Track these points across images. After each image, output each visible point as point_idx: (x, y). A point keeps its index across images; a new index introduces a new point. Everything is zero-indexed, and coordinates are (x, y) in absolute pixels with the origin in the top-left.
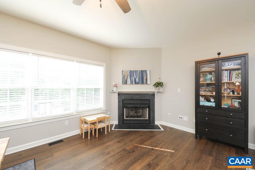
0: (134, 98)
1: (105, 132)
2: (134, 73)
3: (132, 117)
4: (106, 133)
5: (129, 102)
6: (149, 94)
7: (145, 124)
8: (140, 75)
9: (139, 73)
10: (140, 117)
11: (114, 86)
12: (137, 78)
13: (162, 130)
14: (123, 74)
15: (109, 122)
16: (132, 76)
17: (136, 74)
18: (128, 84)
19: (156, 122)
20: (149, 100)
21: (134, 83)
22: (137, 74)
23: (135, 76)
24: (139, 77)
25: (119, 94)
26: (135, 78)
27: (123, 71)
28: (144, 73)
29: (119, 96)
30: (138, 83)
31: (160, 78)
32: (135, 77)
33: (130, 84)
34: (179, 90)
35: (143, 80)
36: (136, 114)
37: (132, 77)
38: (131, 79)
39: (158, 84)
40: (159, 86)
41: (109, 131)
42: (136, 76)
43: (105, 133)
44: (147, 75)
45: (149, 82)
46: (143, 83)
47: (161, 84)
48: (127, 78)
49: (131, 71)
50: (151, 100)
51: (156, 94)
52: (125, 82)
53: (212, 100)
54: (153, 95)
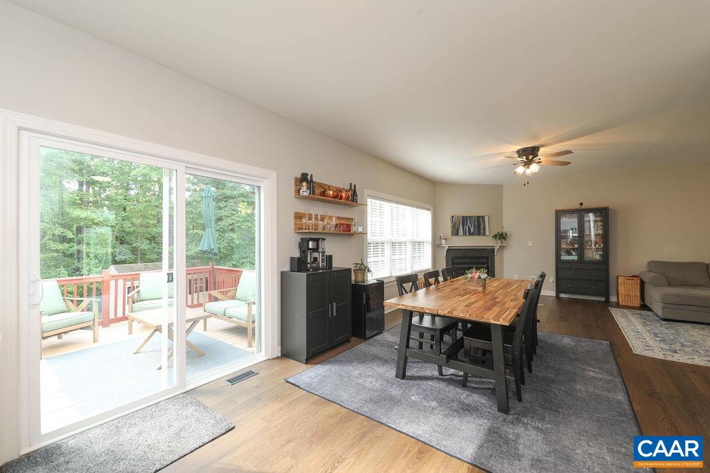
2: (468, 220)
8: (476, 223)
9: (475, 219)
12: (472, 227)
14: (454, 221)
16: (466, 223)
18: (460, 235)
20: (487, 258)
21: (468, 234)
22: (472, 221)
23: (470, 225)
25: (448, 250)
26: (469, 227)
27: (453, 217)
28: (480, 220)
29: (448, 253)
30: (473, 234)
31: (502, 227)
34: (530, 243)
35: (480, 230)
37: (465, 226)
38: (463, 228)
39: (499, 235)
44: (485, 223)
45: (487, 233)
46: (479, 234)
47: (505, 235)
48: (458, 227)
49: (463, 217)
50: (490, 258)
51: (497, 249)
52: (455, 232)
53: (574, 253)
54: (493, 250)
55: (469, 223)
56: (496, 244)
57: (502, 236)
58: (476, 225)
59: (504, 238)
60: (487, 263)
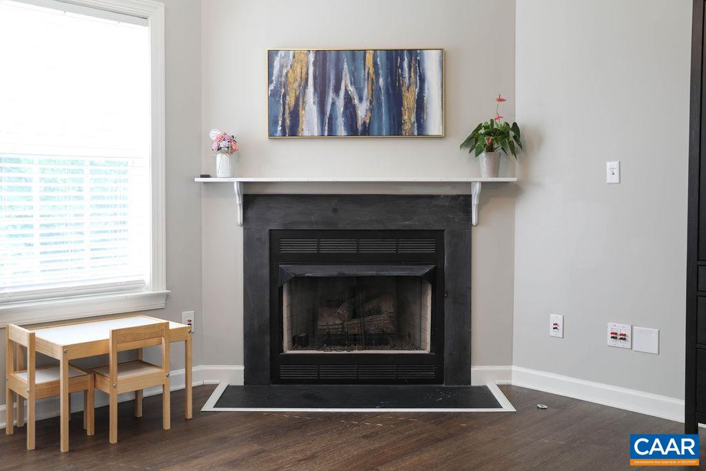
0: (341, 226)
1: (160, 419)
2: (345, 66)
3: (330, 340)
4: (167, 425)
5: (309, 247)
6: (438, 196)
7: (411, 382)
8: (381, 81)
9: (375, 64)
10: (381, 341)
11: (215, 146)
12: (361, 99)
13: (507, 406)
14: (276, 72)
15: (183, 371)
16: (332, 82)
17: (353, 74)
18: (306, 133)
19: (475, 369)
20: (436, 236)
21: (341, 130)
22: (362, 74)
23: (351, 89)
24: (375, 92)
25: (253, 198)
26: (348, 99)
27: (271, 55)
28: (402, 69)
29: (250, 214)
30: (367, 131)
31: (500, 100)
32: (347, 92)
33: (316, 132)
35: (400, 115)
36: (356, 321)
37: (331, 95)
38: (322, 105)
39: (488, 134)
40: (499, 150)
41: (190, 415)
42: (354, 83)
43: (162, 426)
44: (422, 80)
46: (396, 130)
47: (512, 133)
48: (297, 99)
49: (321, 56)
50: (447, 238)
51: (481, 196)
52: (285, 123)
55: (347, 79)
56: (476, 175)
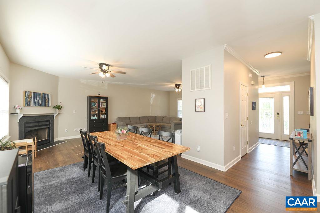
0: (36, 121)
9: (42, 95)
12: (40, 101)
14: (26, 95)
16: (36, 98)
17: (39, 96)
18: (31, 106)
20: (49, 121)
21: (37, 105)
23: (39, 99)
26: (38, 100)
27: (26, 92)
28: (46, 96)
30: (41, 106)
33: (33, 105)
34: (74, 112)
35: (46, 103)
37: (36, 100)
38: (34, 101)
44: (49, 98)
45: (50, 105)
46: (45, 106)
48: (30, 100)
49: (34, 93)
50: (51, 121)
52: (28, 104)
53: (95, 116)
54: (53, 116)
55: (38, 97)
56: (55, 112)
57: (59, 108)
58: (43, 99)
59: (60, 109)
60: (49, 124)
